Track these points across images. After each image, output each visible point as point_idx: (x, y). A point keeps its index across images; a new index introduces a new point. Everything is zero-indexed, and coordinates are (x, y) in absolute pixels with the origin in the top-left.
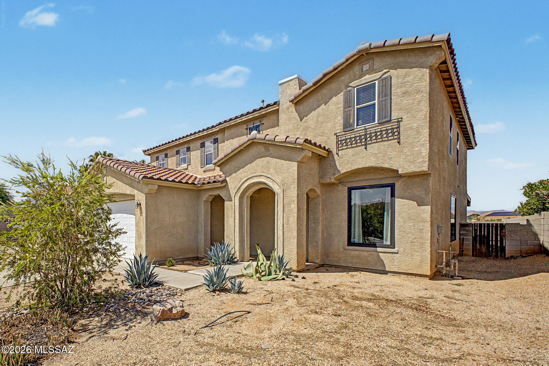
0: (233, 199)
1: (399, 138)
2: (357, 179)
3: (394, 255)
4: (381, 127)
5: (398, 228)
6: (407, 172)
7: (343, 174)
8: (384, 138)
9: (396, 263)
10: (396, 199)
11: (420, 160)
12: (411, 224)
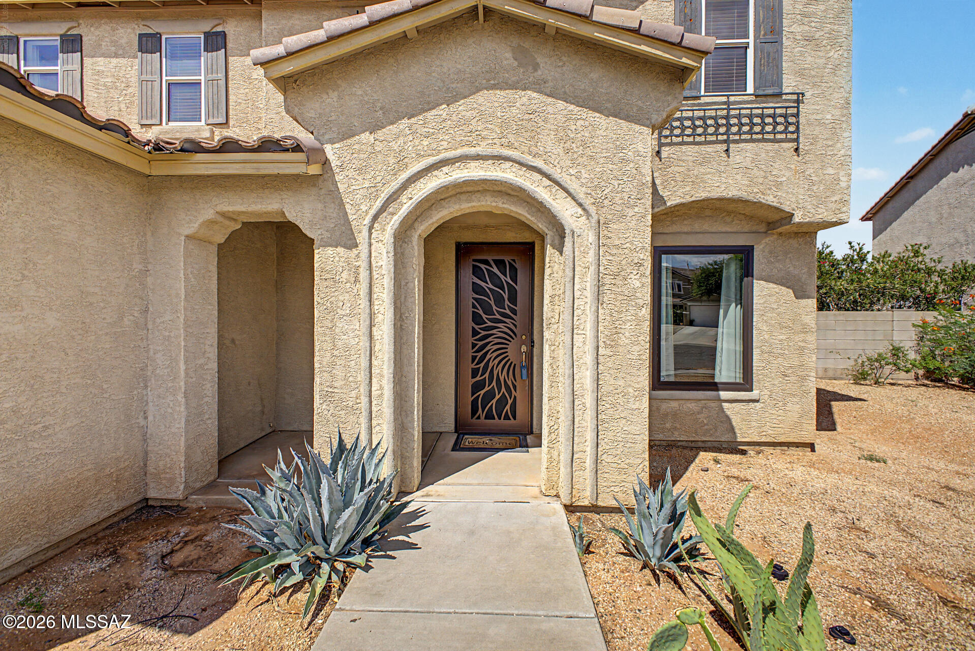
0: (362, 237)
1: (797, 140)
2: (675, 228)
3: (752, 405)
4: (764, 105)
5: (759, 345)
6: (812, 220)
7: (670, 207)
8: (768, 133)
9: (754, 424)
10: (754, 281)
11: (836, 198)
12: (784, 337)
